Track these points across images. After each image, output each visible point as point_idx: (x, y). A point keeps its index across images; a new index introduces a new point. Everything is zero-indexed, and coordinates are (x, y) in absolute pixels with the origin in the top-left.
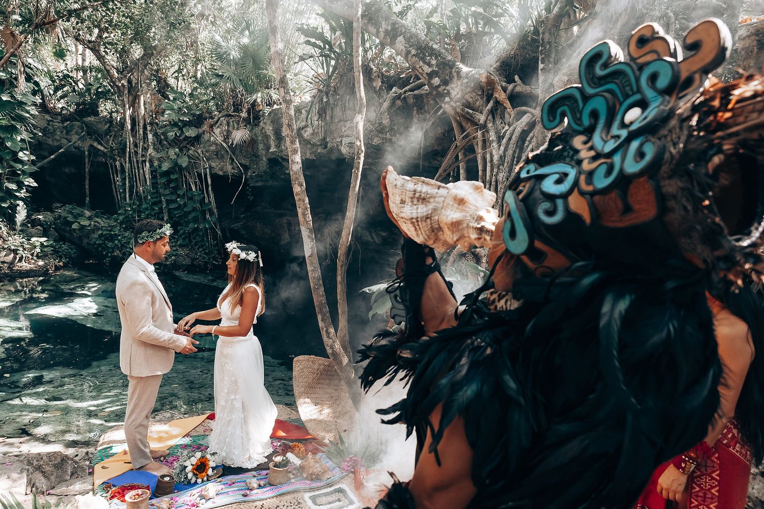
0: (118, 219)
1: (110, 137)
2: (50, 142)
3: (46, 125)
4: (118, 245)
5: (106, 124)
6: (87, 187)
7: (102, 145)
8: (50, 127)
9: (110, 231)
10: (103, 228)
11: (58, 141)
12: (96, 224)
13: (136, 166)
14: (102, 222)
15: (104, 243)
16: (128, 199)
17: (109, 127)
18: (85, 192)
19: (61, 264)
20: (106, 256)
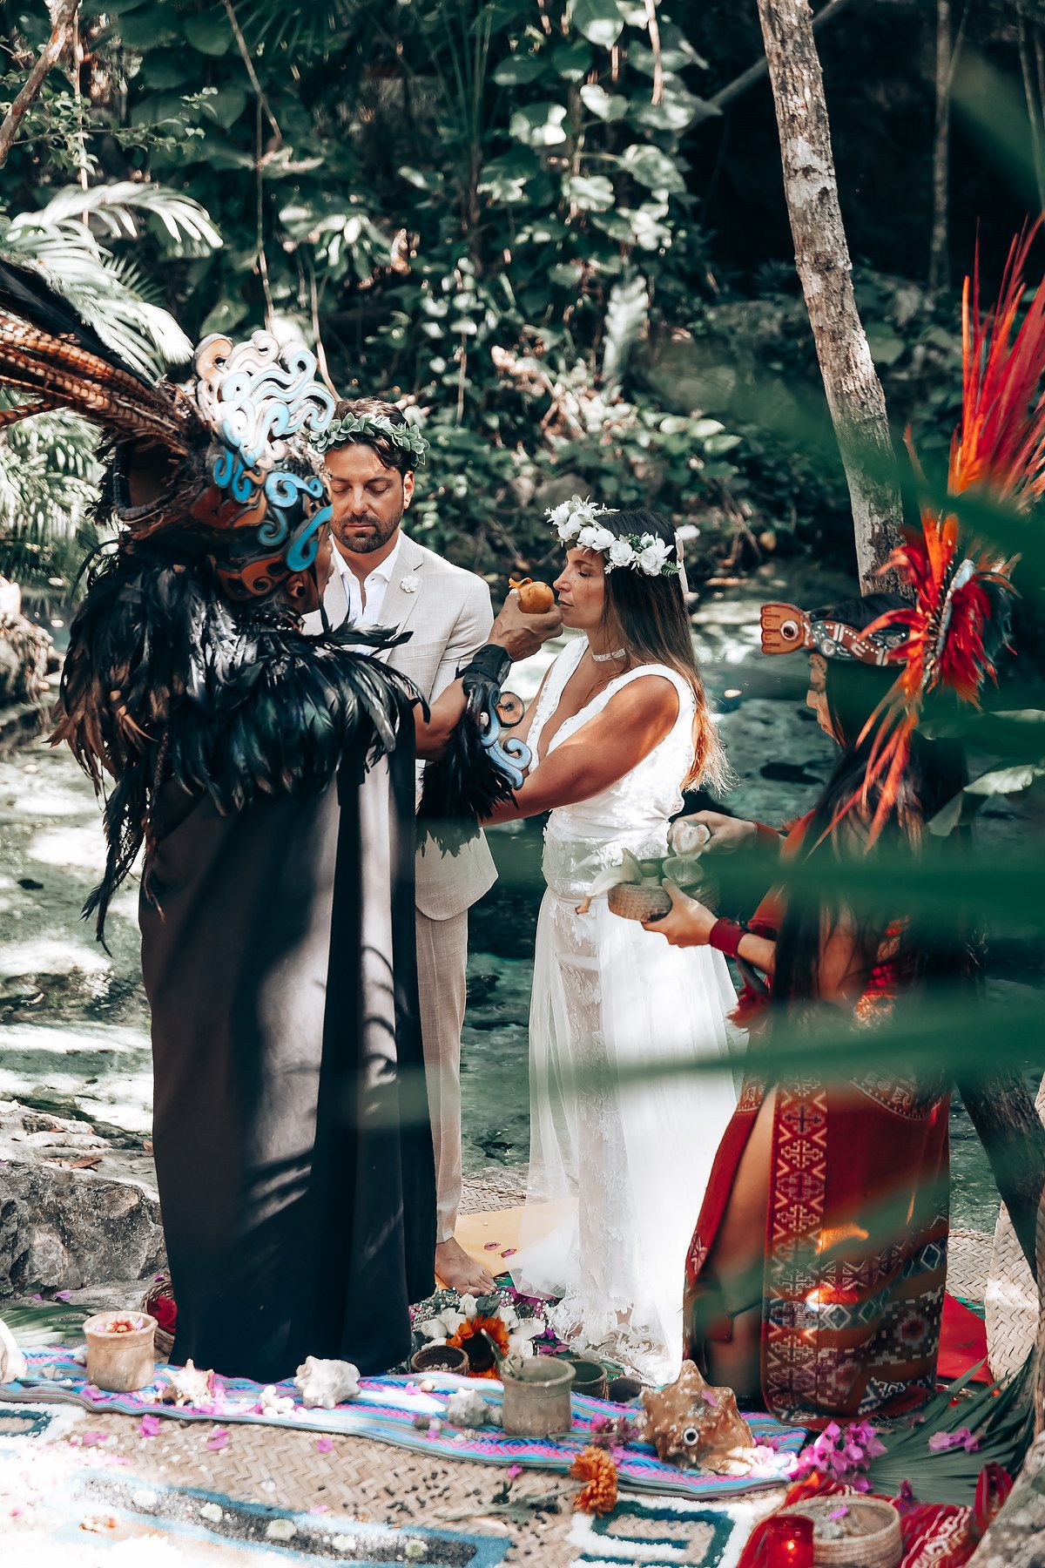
6: (940, 174)
12: (933, 354)
18: (932, 196)
19: (768, 539)
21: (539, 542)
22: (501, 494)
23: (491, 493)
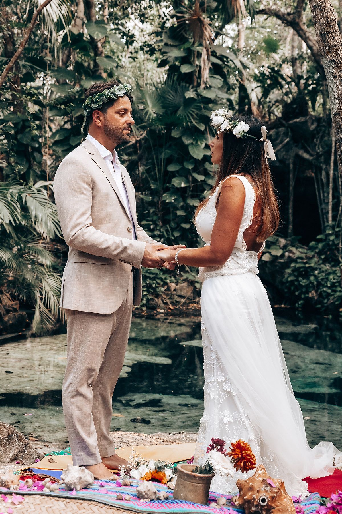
0: (317, 248)
1: (317, 141)
4: (312, 283)
6: (290, 211)
9: (305, 263)
10: (299, 260)
12: (291, 255)
14: (297, 252)
15: (297, 280)
16: (330, 219)
18: (289, 217)
20: (299, 298)
21: (177, 302)
22: (166, 287)
23: (163, 286)
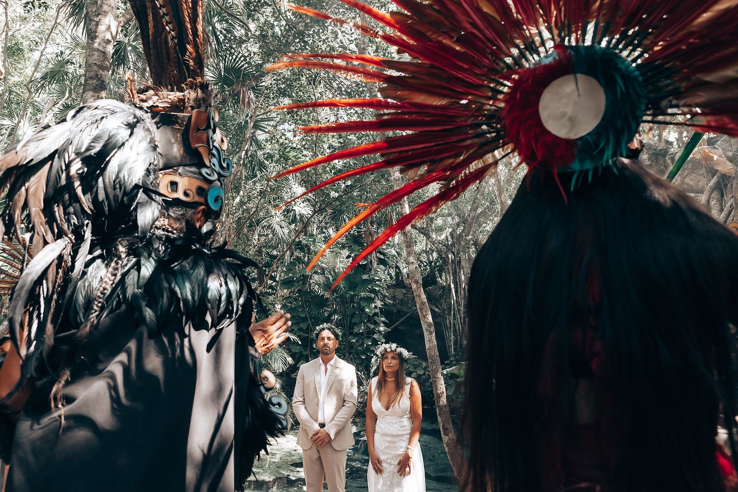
1: (443, 301)
2: (405, 309)
3: (403, 297)
5: (440, 290)
7: (437, 307)
8: (405, 299)
11: (410, 308)
13: (459, 321)
16: (453, 350)
17: (443, 292)
